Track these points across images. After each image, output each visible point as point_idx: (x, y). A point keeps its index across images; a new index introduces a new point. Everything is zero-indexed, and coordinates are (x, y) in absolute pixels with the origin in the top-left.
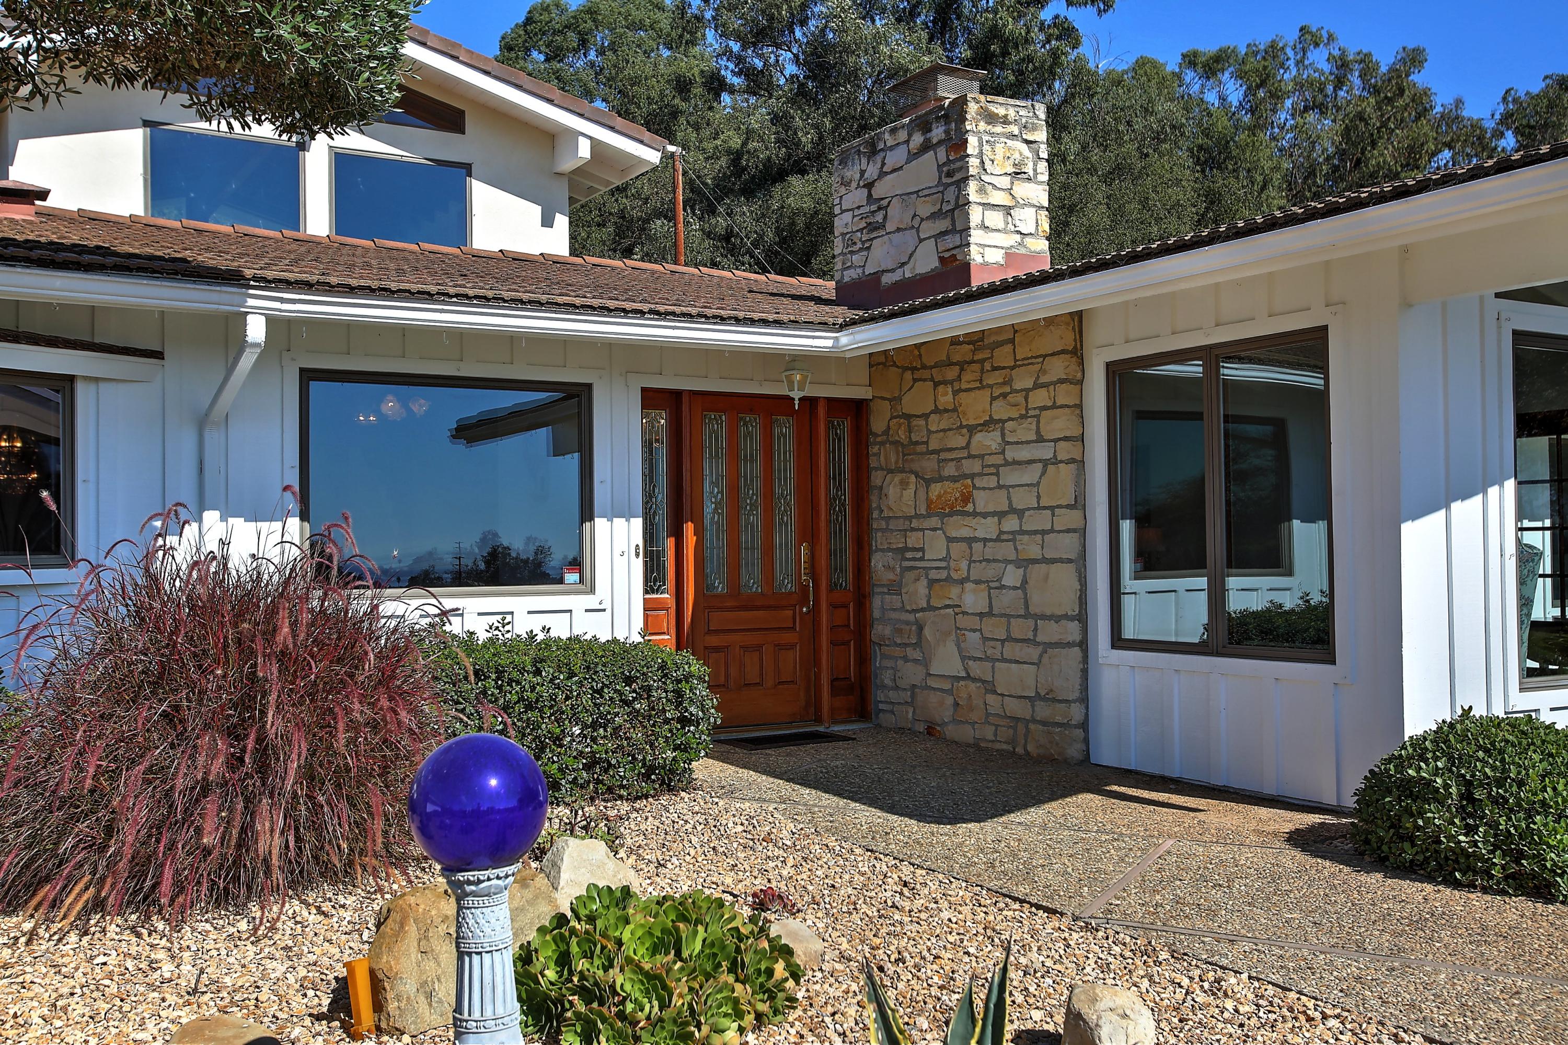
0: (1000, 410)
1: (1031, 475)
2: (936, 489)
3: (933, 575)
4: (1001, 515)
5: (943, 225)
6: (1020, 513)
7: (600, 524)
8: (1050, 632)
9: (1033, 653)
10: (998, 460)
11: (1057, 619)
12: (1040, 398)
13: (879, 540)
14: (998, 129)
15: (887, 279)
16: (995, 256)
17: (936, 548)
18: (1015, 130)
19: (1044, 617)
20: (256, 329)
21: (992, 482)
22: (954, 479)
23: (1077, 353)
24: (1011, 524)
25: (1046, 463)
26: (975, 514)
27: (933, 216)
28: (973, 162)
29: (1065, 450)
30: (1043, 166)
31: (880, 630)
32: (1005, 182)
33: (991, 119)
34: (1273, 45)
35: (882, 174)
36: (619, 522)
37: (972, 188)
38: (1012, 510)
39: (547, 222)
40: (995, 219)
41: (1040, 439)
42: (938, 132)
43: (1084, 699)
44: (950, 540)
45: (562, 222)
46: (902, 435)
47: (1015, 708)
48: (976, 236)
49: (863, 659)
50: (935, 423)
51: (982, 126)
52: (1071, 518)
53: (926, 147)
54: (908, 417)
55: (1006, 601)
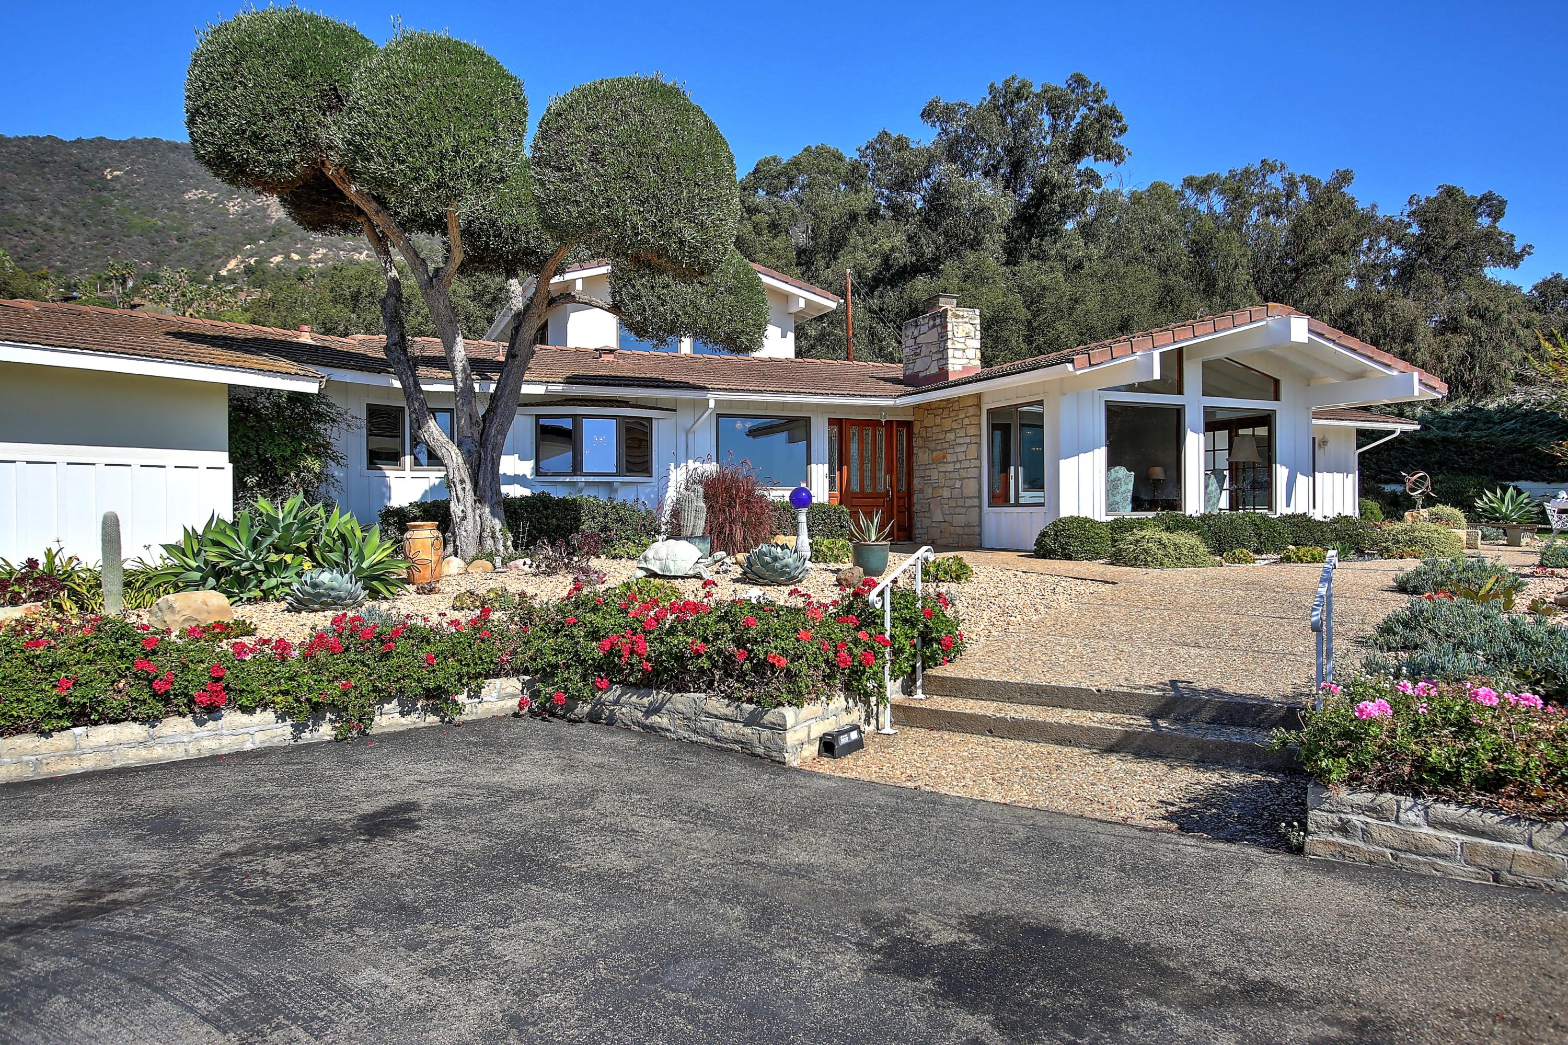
0: (955, 426)
1: (963, 448)
2: (935, 454)
3: (934, 485)
4: (955, 462)
5: (940, 356)
6: (960, 462)
7: (813, 465)
8: (969, 503)
9: (963, 510)
10: (954, 443)
11: (971, 498)
12: (966, 421)
13: (916, 474)
14: (960, 320)
15: (921, 375)
16: (959, 368)
17: (935, 476)
18: (967, 320)
19: (967, 498)
20: (712, 404)
21: (952, 451)
22: (941, 450)
23: (979, 406)
24: (958, 466)
25: (968, 444)
26: (947, 463)
27: (936, 352)
28: (950, 334)
29: (974, 440)
30: (978, 333)
31: (916, 508)
32: (962, 340)
33: (957, 316)
34: (1246, 171)
35: (920, 335)
36: (820, 465)
37: (949, 343)
38: (958, 461)
39: (784, 336)
40: (959, 354)
41: (967, 436)
42: (938, 321)
43: (980, 525)
44: (940, 472)
45: (791, 336)
46: (924, 435)
47: (959, 530)
48: (950, 361)
49: (911, 518)
50: (935, 430)
51: (954, 320)
52: (975, 463)
53: (934, 326)
54: (926, 427)
55: (956, 492)
